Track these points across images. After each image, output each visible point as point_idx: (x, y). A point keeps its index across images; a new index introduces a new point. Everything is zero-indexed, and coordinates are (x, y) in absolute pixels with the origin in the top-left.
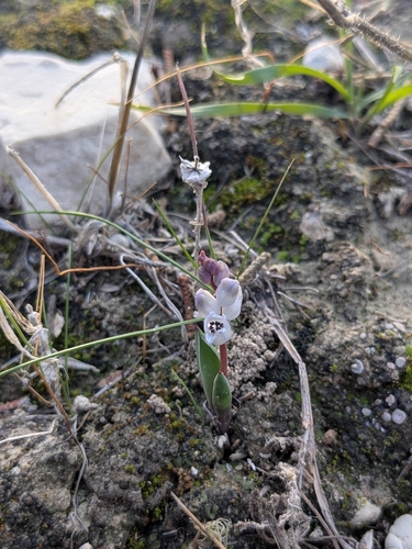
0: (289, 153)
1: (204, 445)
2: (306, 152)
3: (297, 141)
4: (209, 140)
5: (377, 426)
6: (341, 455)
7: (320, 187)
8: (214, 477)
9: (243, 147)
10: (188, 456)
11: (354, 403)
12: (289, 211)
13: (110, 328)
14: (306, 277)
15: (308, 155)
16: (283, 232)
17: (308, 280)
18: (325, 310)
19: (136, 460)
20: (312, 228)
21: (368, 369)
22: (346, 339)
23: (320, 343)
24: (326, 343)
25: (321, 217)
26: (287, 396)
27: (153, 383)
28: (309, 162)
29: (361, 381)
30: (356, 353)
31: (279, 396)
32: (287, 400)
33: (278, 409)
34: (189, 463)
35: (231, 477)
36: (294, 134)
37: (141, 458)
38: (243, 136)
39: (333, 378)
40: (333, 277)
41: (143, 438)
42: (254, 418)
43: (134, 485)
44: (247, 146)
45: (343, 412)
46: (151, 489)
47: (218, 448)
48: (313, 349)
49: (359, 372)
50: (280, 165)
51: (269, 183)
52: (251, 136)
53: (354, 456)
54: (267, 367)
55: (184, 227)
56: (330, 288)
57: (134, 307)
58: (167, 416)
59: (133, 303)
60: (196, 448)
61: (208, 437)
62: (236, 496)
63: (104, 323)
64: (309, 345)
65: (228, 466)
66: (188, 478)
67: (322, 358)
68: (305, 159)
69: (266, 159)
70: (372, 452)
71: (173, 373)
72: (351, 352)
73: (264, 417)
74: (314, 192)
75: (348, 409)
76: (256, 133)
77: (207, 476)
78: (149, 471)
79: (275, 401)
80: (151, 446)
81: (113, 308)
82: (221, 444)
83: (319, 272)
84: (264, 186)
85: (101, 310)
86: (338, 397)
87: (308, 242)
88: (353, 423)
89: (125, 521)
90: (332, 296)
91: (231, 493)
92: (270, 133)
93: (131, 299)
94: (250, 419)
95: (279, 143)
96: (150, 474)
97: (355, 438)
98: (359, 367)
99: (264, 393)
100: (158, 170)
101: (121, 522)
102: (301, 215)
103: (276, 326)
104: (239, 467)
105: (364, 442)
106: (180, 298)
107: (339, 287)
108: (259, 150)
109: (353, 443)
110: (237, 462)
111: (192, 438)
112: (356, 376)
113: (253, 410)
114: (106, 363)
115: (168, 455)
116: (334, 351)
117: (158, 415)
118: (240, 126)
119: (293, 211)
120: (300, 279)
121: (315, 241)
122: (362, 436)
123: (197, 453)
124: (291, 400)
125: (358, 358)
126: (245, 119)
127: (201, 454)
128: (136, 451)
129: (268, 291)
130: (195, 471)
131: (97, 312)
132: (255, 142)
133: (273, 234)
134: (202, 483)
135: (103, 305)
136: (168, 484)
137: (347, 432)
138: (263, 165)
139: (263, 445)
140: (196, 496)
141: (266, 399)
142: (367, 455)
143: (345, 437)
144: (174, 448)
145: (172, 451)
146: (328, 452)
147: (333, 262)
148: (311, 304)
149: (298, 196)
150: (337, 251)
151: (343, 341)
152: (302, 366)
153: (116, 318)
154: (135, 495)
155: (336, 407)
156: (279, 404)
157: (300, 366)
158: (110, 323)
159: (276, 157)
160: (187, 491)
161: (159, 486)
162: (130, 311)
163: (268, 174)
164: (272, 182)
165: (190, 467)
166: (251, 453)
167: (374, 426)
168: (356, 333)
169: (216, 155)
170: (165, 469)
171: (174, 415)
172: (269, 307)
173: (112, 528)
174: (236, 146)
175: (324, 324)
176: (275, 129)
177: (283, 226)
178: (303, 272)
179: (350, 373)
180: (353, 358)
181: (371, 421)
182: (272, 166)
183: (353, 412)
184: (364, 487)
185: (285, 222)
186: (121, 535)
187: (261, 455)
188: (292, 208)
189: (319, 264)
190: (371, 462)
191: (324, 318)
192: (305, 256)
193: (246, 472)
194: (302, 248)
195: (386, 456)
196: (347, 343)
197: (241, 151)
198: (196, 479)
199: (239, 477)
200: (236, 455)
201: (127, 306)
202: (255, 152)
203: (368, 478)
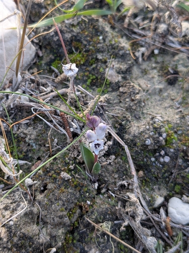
0: (92, 38)
1: (89, 190)
2: (99, 36)
3: (94, 30)
4: (53, 36)
5: (158, 164)
6: (145, 180)
7: (110, 54)
8: (96, 202)
9: (70, 38)
10: (84, 197)
11: (147, 156)
12: (98, 68)
13: (30, 141)
14: (113, 100)
15: (101, 38)
16: (97, 78)
17: (115, 102)
18: (127, 116)
19: (64, 205)
20: (111, 76)
21: (152, 142)
22: (141, 130)
23: (130, 134)
24: (132, 133)
25: (115, 70)
26: (119, 160)
27: (59, 166)
28: (102, 41)
29: (149, 147)
30: (147, 136)
31: (116, 160)
32: (120, 162)
33: (118, 167)
34: (85, 199)
35: (104, 201)
36: (92, 27)
37: (66, 203)
38: (69, 32)
39: (138, 148)
40: (127, 100)
41: (64, 194)
42: (109, 173)
43: (65, 216)
44: (72, 37)
45: (143, 161)
46: (72, 215)
47: (95, 189)
48: (127, 136)
49: (149, 144)
50: (89, 45)
51: (85, 54)
52: (72, 31)
53: (150, 179)
54: (109, 148)
55: (49, 82)
56: (127, 105)
57: (40, 130)
58: (71, 180)
59: (39, 128)
60: (87, 192)
61: (90, 185)
62: (109, 210)
63: (27, 140)
64: (124, 134)
65: (100, 195)
66: (86, 206)
67: (132, 141)
68: (100, 40)
69: (82, 43)
70: (158, 175)
71: (67, 159)
72: (144, 136)
73: (113, 172)
74: (107, 56)
75: (145, 160)
76: (74, 29)
77: (94, 203)
78: (70, 208)
79: (116, 164)
80: (69, 197)
81: (30, 132)
82: (96, 188)
83: (119, 98)
84: (83, 56)
85: (24, 134)
86: (140, 155)
87: (111, 83)
88: (148, 165)
89: (63, 231)
90: (129, 109)
91: (107, 209)
92: (80, 28)
93: (37, 126)
94: (107, 174)
95: (86, 33)
96: (70, 209)
97: (150, 171)
98: (148, 142)
99: (110, 161)
100: (31, 55)
101: (62, 232)
102: (104, 69)
103: (109, 129)
104: (106, 195)
105: (154, 172)
106: (61, 122)
107: (131, 105)
108: (78, 38)
109: (150, 174)
110: (104, 193)
111: (84, 188)
112: (148, 146)
113: (107, 170)
114: (31, 157)
115: (76, 198)
116: (137, 137)
117: (66, 181)
118: (66, 27)
119: (100, 68)
120: (111, 102)
121: (114, 82)
122: (153, 170)
123: (87, 194)
124: (121, 161)
125: (148, 138)
126: (66, 22)
127: (89, 194)
128: (63, 201)
129: (101, 112)
130: (89, 202)
131: (22, 135)
132: (75, 34)
133: (93, 80)
134: (93, 207)
135: (25, 131)
136: (78, 211)
137: (146, 170)
138: (81, 46)
139: (115, 185)
140: (92, 213)
141: (112, 164)
142: (155, 177)
143: (146, 172)
144: (78, 195)
145: (77, 196)
146: (141, 180)
147: (126, 93)
148: (118, 113)
149: (101, 60)
150: (125, 86)
151: (140, 132)
152: (126, 147)
153: (33, 137)
154: (66, 220)
155: (140, 160)
156: (118, 165)
157: (125, 147)
158: (30, 139)
159: (87, 41)
160: (87, 212)
161: (75, 213)
162: (39, 132)
163: (84, 50)
164: (87, 54)
165: (86, 201)
166: (110, 189)
167: (157, 165)
168: (144, 126)
169: (57, 43)
170: (76, 204)
171: (73, 179)
172: (103, 120)
173: (59, 236)
174: (67, 38)
175: (128, 123)
176: (82, 25)
177: (97, 75)
178: (111, 98)
179: (145, 145)
180: (146, 139)
181: (155, 163)
182: (85, 46)
183: (147, 161)
184: (156, 190)
185: (97, 73)
186: (62, 237)
187: (115, 189)
188: (99, 66)
189: (118, 93)
190: (157, 179)
191: (128, 120)
192: (110, 89)
193: (109, 197)
194: (108, 86)
195: (163, 175)
196: (141, 132)
197: (69, 40)
198: (89, 206)
199: (107, 200)
200: (103, 191)
201: (37, 130)
202: (76, 39)
203: (157, 186)
